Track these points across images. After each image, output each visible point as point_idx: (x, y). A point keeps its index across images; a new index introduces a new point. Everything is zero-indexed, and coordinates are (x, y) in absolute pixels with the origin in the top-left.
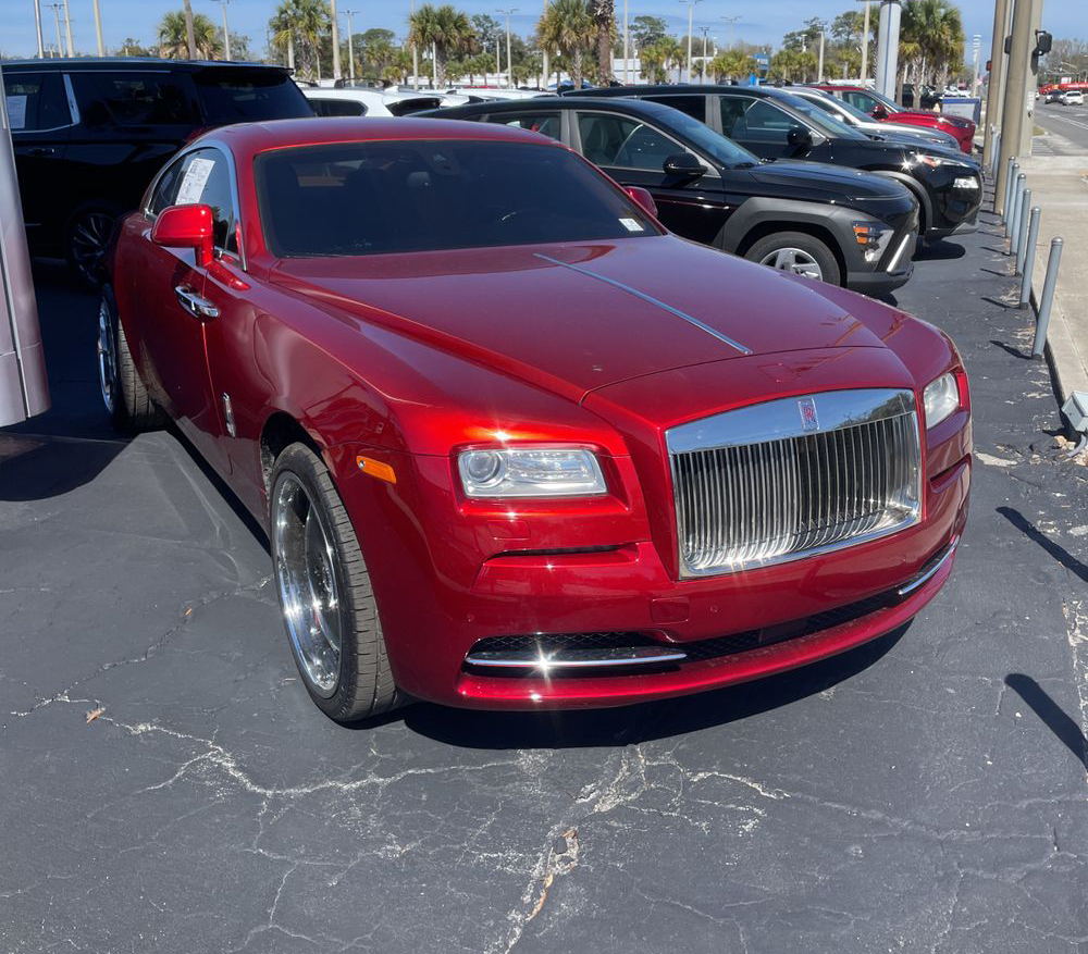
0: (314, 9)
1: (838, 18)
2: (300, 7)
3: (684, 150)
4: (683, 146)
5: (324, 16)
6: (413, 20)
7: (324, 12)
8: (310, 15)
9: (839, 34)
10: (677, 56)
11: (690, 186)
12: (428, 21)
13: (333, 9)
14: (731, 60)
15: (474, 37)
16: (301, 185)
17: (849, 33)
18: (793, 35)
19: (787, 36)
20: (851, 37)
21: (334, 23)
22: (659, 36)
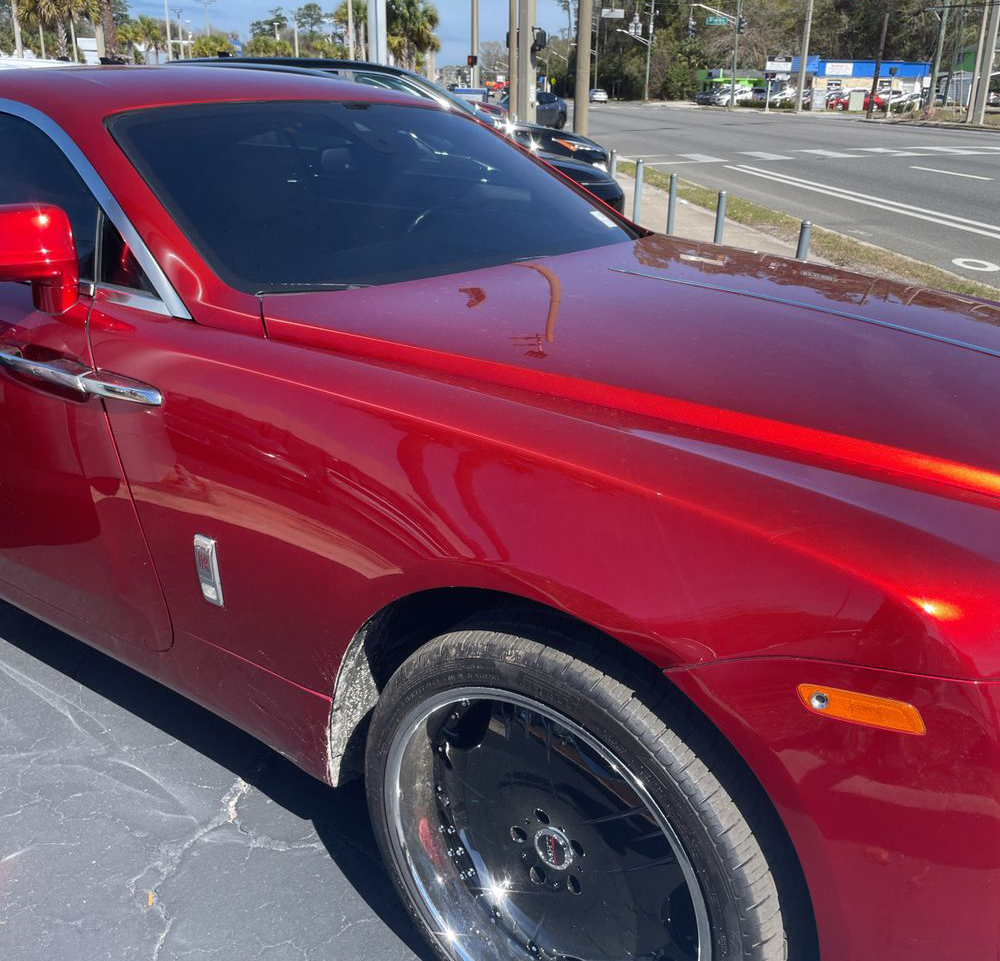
1: (300, 9)
9: (303, 25)
10: (155, 39)
14: (212, 44)
17: (312, 26)
18: (258, 23)
19: (253, 24)
20: (315, 28)
22: (122, 16)
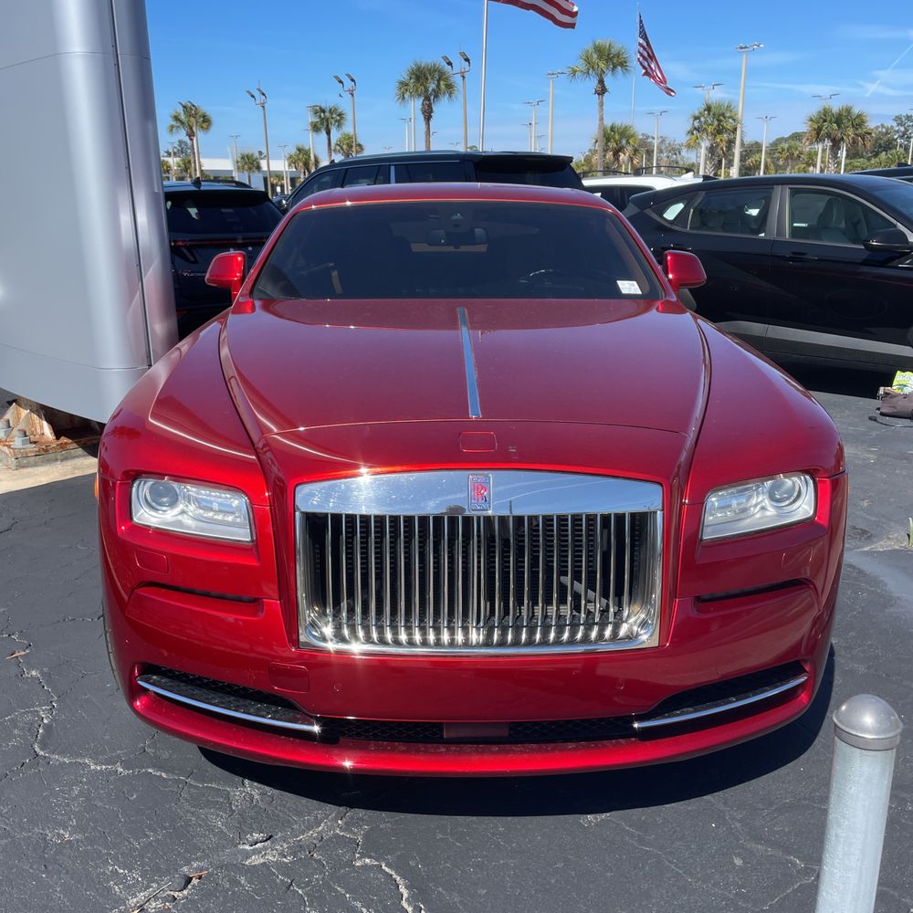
0: (723, 115)
2: (711, 113)
3: (895, 226)
4: (895, 222)
5: (731, 120)
6: (811, 120)
7: (731, 117)
8: (719, 121)
11: (894, 263)
12: (825, 121)
13: (740, 114)
15: (870, 134)
16: (413, 250)
21: (739, 126)
